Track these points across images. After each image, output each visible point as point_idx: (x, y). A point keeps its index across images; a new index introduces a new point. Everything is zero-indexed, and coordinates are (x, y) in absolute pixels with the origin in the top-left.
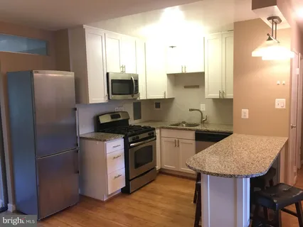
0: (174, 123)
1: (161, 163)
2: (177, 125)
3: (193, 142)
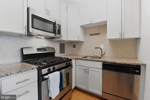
0: (84, 56)
1: (76, 84)
2: (86, 57)
3: (101, 71)
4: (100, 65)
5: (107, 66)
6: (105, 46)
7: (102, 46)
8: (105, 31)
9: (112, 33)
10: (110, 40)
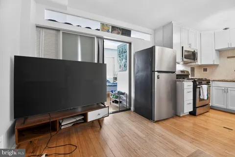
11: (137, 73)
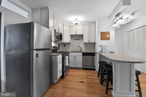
3: (82, 56)
4: (81, 54)
5: (84, 54)
6: (82, 46)
7: (81, 46)
8: (83, 39)
9: (86, 40)
10: (84, 43)
11: (9, 51)
